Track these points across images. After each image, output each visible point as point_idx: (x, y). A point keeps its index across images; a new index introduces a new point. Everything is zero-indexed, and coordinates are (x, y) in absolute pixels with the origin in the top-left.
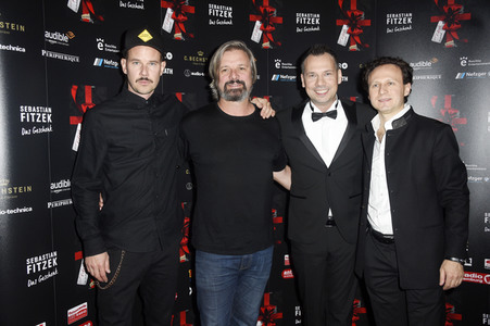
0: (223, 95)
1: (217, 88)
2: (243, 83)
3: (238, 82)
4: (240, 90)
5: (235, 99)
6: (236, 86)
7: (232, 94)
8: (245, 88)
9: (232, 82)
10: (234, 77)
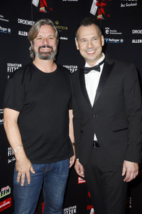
0: (37, 55)
1: (33, 50)
2: (52, 48)
3: (48, 47)
4: (50, 53)
5: (46, 58)
6: (46, 50)
7: (44, 55)
8: (52, 51)
9: (44, 47)
10: (46, 43)
